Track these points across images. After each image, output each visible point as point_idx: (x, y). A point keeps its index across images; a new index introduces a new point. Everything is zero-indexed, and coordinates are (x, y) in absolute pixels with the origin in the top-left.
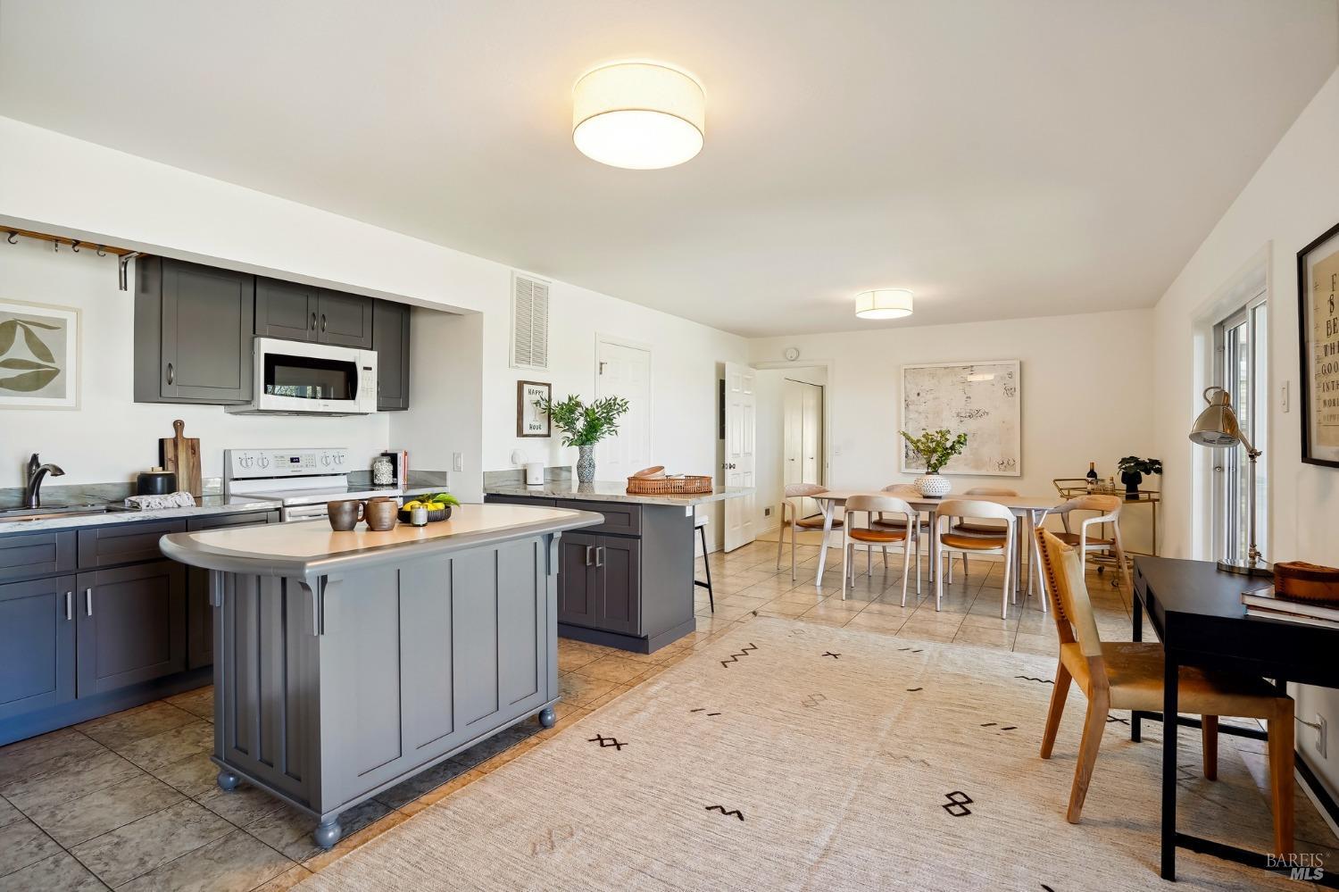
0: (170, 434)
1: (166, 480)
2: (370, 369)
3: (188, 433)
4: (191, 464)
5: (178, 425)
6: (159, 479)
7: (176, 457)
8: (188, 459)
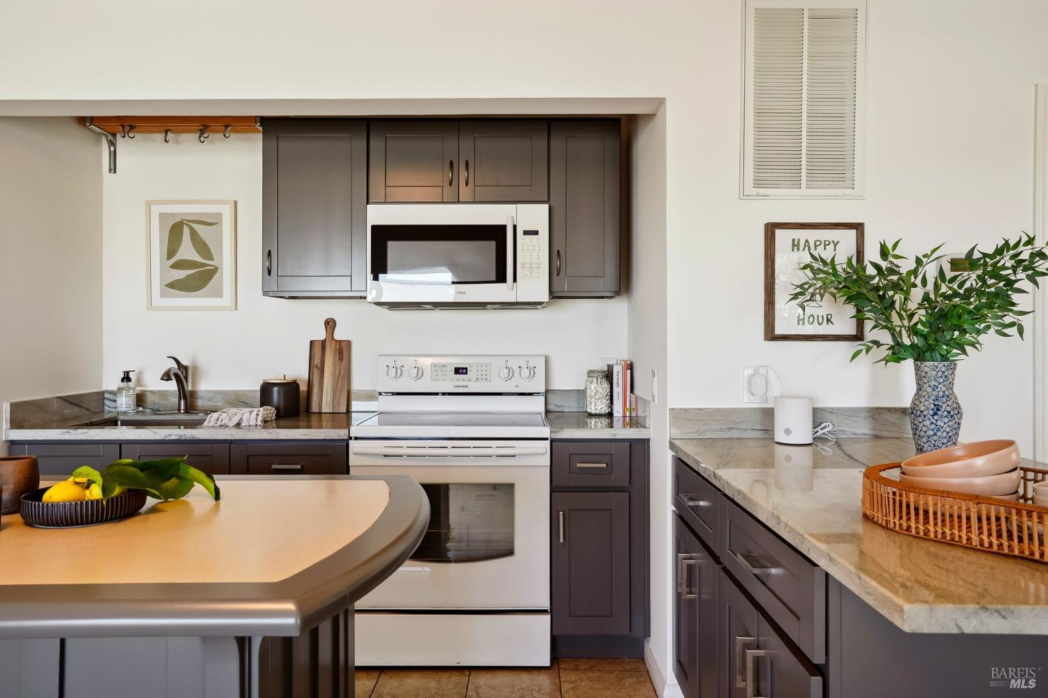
0: (321, 334)
1: (282, 390)
2: (536, 233)
3: (339, 335)
4: (337, 372)
5: (330, 324)
6: (276, 389)
7: (323, 362)
8: (334, 365)
